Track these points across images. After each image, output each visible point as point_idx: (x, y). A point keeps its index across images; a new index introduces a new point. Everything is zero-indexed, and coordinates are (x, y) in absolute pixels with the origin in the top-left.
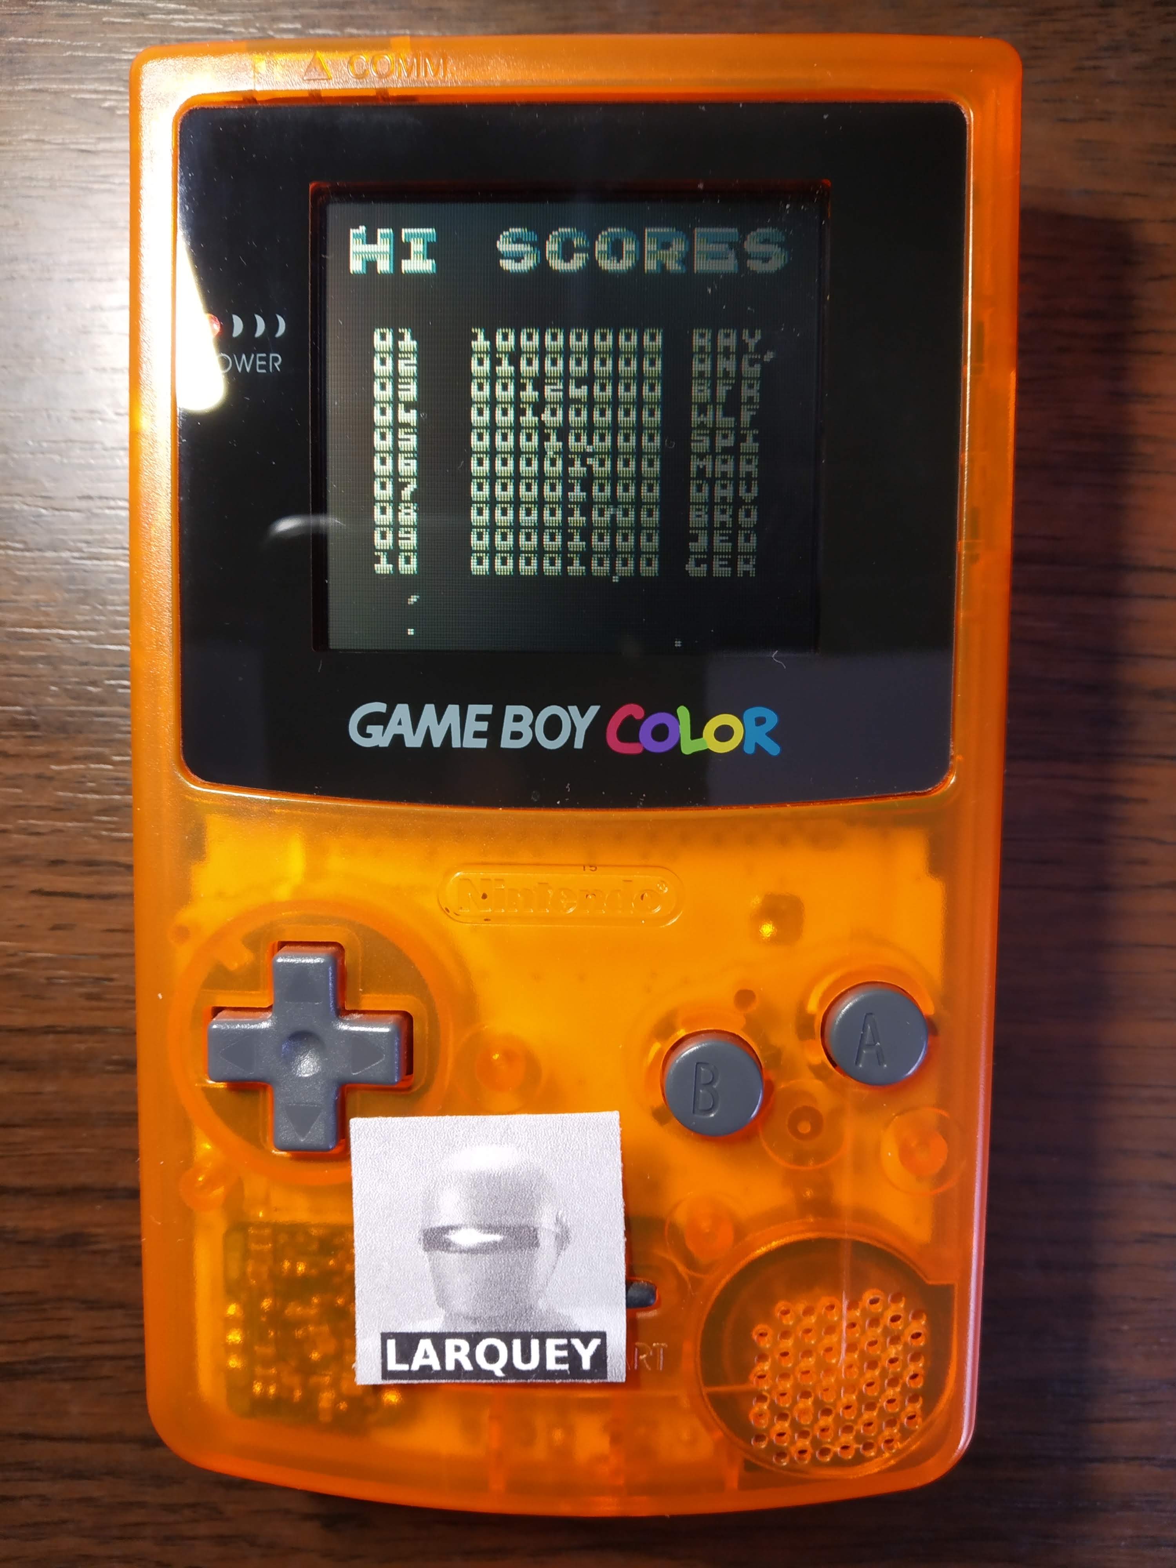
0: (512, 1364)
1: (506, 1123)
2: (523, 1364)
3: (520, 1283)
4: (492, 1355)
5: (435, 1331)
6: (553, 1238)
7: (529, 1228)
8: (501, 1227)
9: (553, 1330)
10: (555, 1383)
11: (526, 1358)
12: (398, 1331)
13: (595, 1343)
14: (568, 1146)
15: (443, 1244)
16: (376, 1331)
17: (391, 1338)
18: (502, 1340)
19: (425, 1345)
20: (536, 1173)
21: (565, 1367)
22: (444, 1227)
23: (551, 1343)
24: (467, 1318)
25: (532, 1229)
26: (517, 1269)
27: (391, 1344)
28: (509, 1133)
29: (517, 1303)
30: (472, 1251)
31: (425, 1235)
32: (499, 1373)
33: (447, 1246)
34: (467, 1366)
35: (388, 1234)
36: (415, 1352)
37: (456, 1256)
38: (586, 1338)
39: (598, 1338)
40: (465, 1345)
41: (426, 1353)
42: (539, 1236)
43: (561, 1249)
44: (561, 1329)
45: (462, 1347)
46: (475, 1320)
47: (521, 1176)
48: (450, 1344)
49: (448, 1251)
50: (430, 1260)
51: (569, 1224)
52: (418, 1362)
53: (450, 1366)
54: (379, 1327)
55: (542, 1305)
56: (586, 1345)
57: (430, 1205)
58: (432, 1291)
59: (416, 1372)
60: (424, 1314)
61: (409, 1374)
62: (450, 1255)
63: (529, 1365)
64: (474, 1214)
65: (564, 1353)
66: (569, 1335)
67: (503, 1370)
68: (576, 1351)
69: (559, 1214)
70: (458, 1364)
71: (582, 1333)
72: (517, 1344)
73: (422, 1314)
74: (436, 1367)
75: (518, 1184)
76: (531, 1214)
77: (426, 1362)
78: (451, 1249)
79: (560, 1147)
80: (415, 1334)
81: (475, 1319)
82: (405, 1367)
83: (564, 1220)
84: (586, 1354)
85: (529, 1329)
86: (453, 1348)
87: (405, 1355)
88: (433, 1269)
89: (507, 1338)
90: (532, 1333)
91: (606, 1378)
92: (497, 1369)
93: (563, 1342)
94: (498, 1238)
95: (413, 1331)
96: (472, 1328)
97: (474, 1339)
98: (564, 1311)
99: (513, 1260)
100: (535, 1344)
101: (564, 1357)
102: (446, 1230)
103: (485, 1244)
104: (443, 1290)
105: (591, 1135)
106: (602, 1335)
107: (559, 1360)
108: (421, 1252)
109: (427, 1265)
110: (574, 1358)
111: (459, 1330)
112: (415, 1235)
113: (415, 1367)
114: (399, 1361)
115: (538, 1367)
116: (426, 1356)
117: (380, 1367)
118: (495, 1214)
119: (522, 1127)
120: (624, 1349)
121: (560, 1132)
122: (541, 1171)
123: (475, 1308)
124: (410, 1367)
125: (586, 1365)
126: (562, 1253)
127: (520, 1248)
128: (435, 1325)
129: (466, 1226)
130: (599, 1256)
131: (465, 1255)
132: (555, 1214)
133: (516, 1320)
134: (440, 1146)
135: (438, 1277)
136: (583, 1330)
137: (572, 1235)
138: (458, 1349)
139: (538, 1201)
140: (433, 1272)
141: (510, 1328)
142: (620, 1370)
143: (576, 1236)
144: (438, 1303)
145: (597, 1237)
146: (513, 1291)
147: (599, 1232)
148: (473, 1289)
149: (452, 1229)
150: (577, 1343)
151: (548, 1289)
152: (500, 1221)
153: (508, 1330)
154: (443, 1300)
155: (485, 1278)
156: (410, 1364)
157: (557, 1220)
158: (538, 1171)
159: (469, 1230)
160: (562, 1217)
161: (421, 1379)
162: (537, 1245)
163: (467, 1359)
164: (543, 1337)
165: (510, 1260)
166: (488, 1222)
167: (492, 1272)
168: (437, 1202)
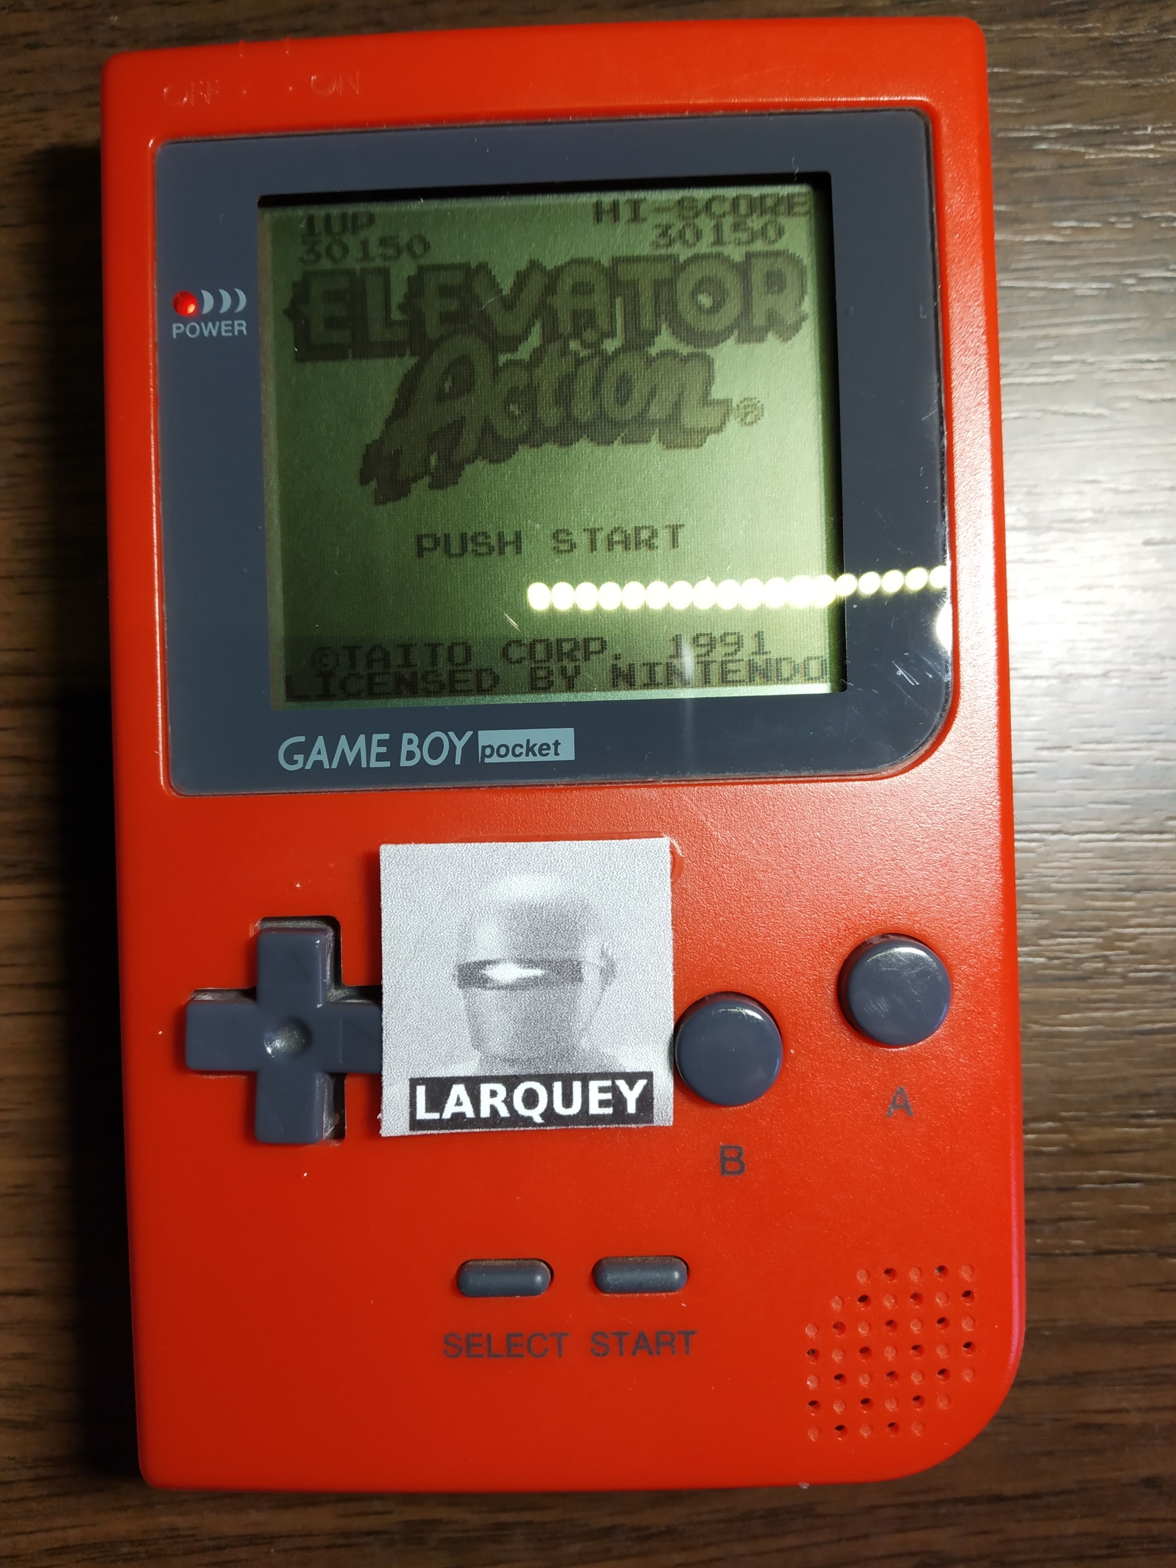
0: (553, 1109)
1: (550, 850)
2: (564, 1109)
3: (562, 1021)
4: (531, 1099)
5: (469, 1075)
6: (598, 972)
7: (572, 961)
8: (542, 961)
9: (597, 1071)
10: (597, 1128)
11: (567, 1101)
12: (428, 1076)
13: (641, 1084)
14: (615, 874)
15: (480, 980)
16: (405, 1076)
17: (421, 1084)
18: (542, 1084)
19: (458, 1090)
20: (581, 903)
21: (609, 1111)
22: (481, 962)
23: (594, 1086)
24: (505, 1060)
25: (575, 963)
26: (559, 1005)
27: (421, 1090)
28: (553, 861)
29: (558, 1043)
30: (512, 987)
31: (460, 971)
32: (538, 1120)
33: (484, 982)
34: (504, 1112)
35: (420, 970)
36: (448, 1098)
37: (494, 993)
38: (631, 1079)
39: (644, 1079)
40: (501, 1089)
41: (458, 1099)
42: (583, 970)
43: (606, 984)
44: (605, 1070)
45: (498, 1091)
46: (513, 1062)
47: (565, 907)
48: (485, 1089)
49: (484, 987)
50: (465, 998)
51: (615, 957)
52: (450, 1110)
53: (485, 1113)
54: (408, 1071)
55: (584, 1043)
56: (631, 1086)
57: (466, 938)
58: (467, 1032)
59: (448, 1120)
60: (458, 1056)
61: (439, 1124)
62: (488, 992)
63: (570, 1109)
64: (514, 948)
65: (608, 1096)
67: (542, 1115)
68: (621, 1093)
69: (605, 947)
70: (494, 1110)
71: (628, 1073)
72: (558, 1087)
73: (455, 1057)
74: (470, 1114)
75: (562, 915)
76: (575, 948)
77: (458, 1109)
78: (488, 985)
79: (606, 876)
80: (447, 1078)
81: (512, 1059)
82: (435, 1116)
83: (610, 953)
84: (631, 1096)
85: (570, 1070)
86: (489, 1093)
87: (436, 1101)
88: (468, 1009)
89: (547, 1081)
90: (573, 1074)
91: (652, 1122)
92: (536, 1114)
93: (608, 1083)
94: (538, 972)
96: (510, 1071)
99: (554, 996)
100: (577, 1086)
101: (608, 1101)
102: (482, 964)
103: (525, 979)
104: (479, 1031)
105: (640, 863)
106: (649, 1076)
107: (603, 1104)
109: (463, 1003)
110: (619, 1101)
111: (495, 1073)
113: (447, 1115)
114: (428, 1110)
115: (580, 1111)
116: (459, 1103)
117: (408, 1116)
118: (535, 948)
119: (567, 854)
120: (674, 1091)
121: (607, 860)
122: (586, 901)
123: (513, 1049)
124: (441, 1115)
125: (631, 1108)
126: (607, 988)
127: (563, 983)
128: (470, 1068)
129: (505, 960)
130: (646, 991)
131: (503, 992)
132: (600, 947)
133: (557, 1062)
134: (477, 875)
135: (473, 1016)
137: (618, 969)
138: (493, 1094)
139: (582, 933)
140: (468, 1011)
141: (551, 1069)
142: (667, 1113)
143: (621, 971)
144: (473, 1045)
145: (644, 970)
146: (554, 1030)
147: (647, 965)
148: (511, 1029)
149: (489, 964)
150: (622, 1084)
151: (591, 1027)
152: (541, 955)
153: (549, 1072)
154: (478, 1040)
155: (523, 1016)
156: (441, 1112)
157: (602, 954)
158: (582, 901)
159: (508, 964)
160: (607, 950)
161: (453, 1129)
162: (581, 980)
163: (503, 1105)
165: (552, 996)
166: (529, 956)
167: (533, 1009)
168: (474, 935)
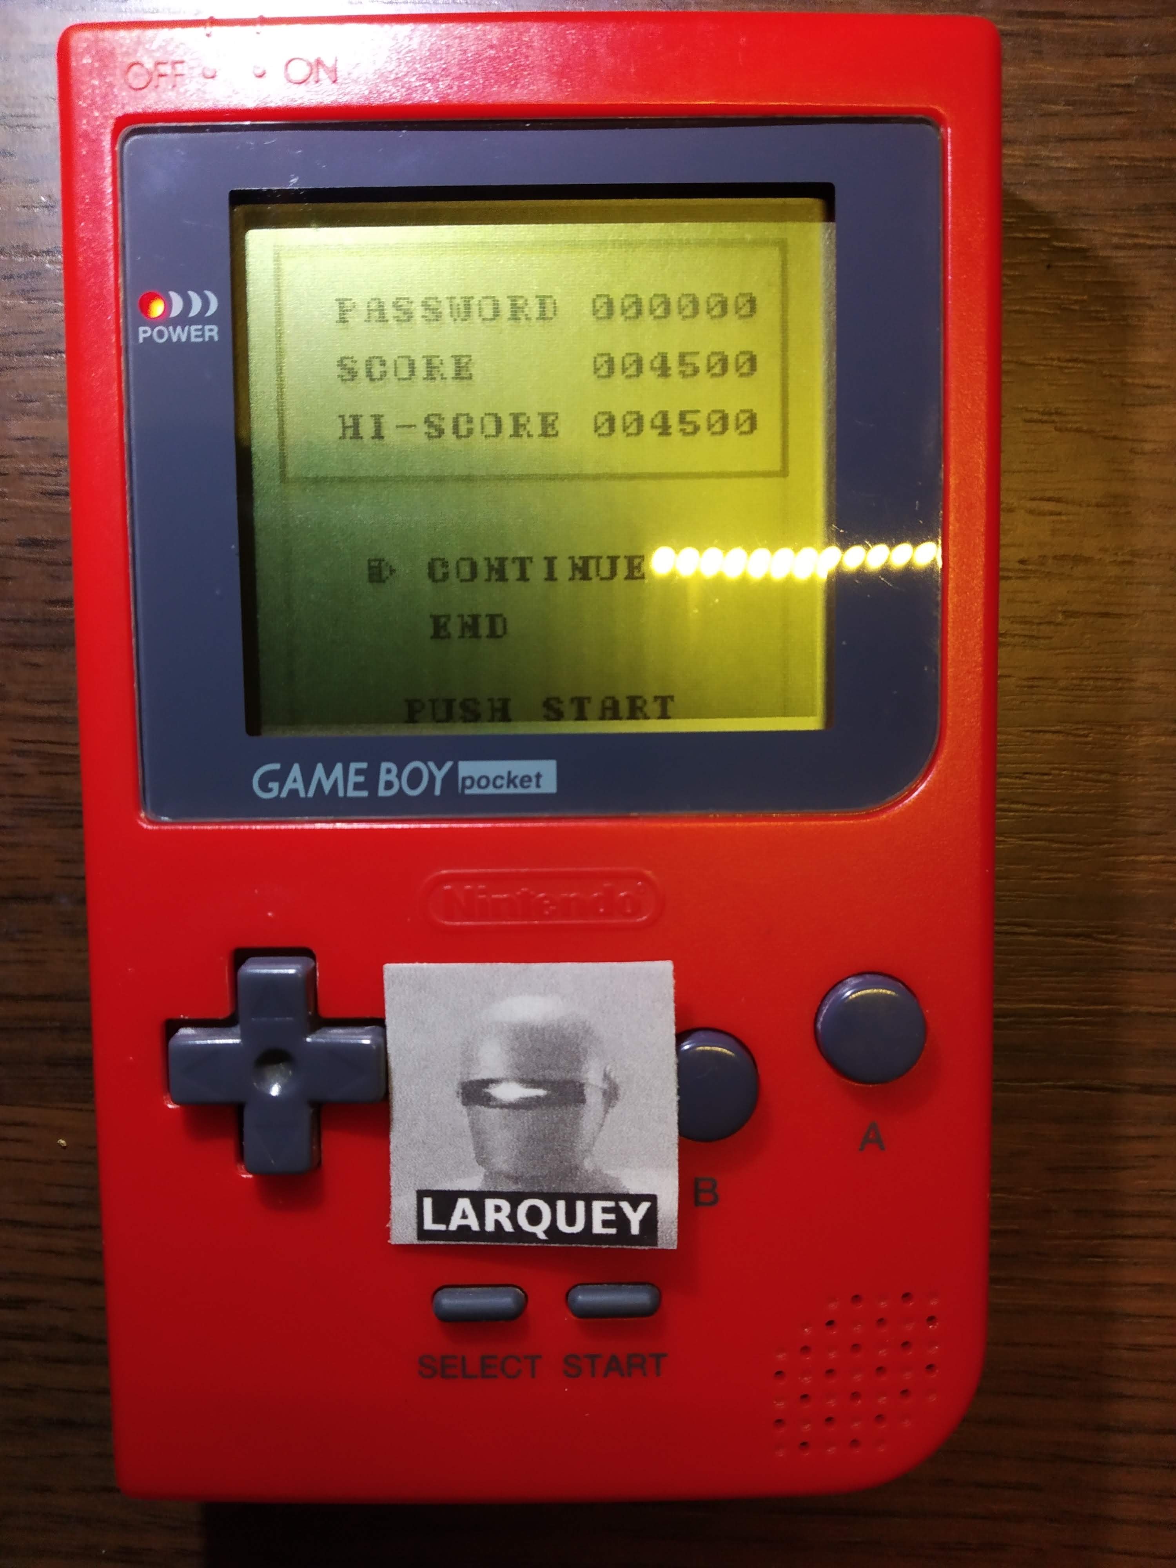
0: (557, 1228)
1: (551, 972)
2: (568, 1227)
3: (565, 1141)
4: (534, 1216)
5: (474, 1190)
6: (600, 1094)
7: (574, 1083)
8: (544, 1081)
9: (600, 1192)
10: (601, 1248)
11: (571, 1219)
12: (435, 1189)
13: (644, 1206)
14: (617, 997)
15: (483, 1098)
16: (411, 1188)
17: (427, 1196)
18: (546, 1201)
19: (464, 1204)
20: (583, 1025)
21: (613, 1231)
22: (484, 1080)
23: (597, 1206)
24: (508, 1177)
25: (577, 1084)
26: (562, 1126)
27: (428, 1202)
28: (554, 982)
29: (561, 1163)
30: (514, 1106)
31: (464, 1088)
33: (488, 1101)
34: (508, 1227)
35: (424, 1086)
36: (453, 1211)
37: (497, 1111)
38: (635, 1200)
39: (648, 1201)
40: (506, 1206)
41: (464, 1212)
42: (585, 1092)
43: (609, 1106)
44: (609, 1191)
45: (502, 1207)
46: (516, 1180)
47: (566, 1028)
48: (490, 1204)
49: (488, 1106)
50: (469, 1115)
52: (456, 1222)
53: (490, 1227)
54: (415, 1184)
55: (588, 1165)
56: (635, 1208)
57: (469, 1058)
58: (471, 1148)
59: (453, 1232)
60: (463, 1171)
61: (446, 1235)
62: (491, 1110)
63: (573, 1228)
64: (516, 1067)
65: (612, 1217)
66: (618, 1197)
67: (545, 1232)
68: (624, 1215)
69: (608, 1069)
70: (498, 1223)
72: (561, 1205)
73: (460, 1172)
74: (475, 1227)
75: (563, 1037)
76: (578, 1069)
77: (464, 1222)
78: (491, 1103)
79: (608, 998)
80: (452, 1192)
81: (517, 1178)
82: (442, 1227)
83: (612, 1076)
84: (635, 1217)
85: (574, 1190)
86: (493, 1208)
87: (442, 1214)
88: (473, 1125)
90: (577, 1194)
91: (656, 1244)
92: (539, 1231)
93: (611, 1204)
94: (541, 1092)
95: (451, 1189)
96: (513, 1188)
97: (515, 1199)
98: (611, 1173)
99: (557, 1116)
100: (580, 1206)
101: (611, 1221)
102: (487, 1083)
103: (527, 1098)
104: (483, 1148)
105: (642, 986)
106: (652, 1199)
107: (606, 1224)
108: (459, 1105)
109: (466, 1121)
110: (622, 1222)
111: (499, 1189)
112: (452, 1088)
113: (453, 1227)
114: (435, 1221)
115: (583, 1230)
116: (464, 1216)
117: (415, 1226)
118: (538, 1068)
119: (568, 976)
120: (676, 1214)
121: (608, 981)
122: (588, 1023)
123: (516, 1167)
124: (447, 1227)
125: (635, 1230)
126: (610, 1110)
127: (565, 1104)
128: (475, 1183)
129: (506, 1080)
130: (649, 1115)
131: (506, 1110)
132: (603, 1069)
133: (560, 1181)
134: (479, 996)
135: (477, 1133)
136: (632, 1192)
137: (621, 1092)
138: (498, 1209)
139: (585, 1056)
140: (473, 1127)
141: (554, 1188)
142: (671, 1236)
143: (625, 1094)
144: (477, 1161)
145: (648, 1094)
146: (557, 1150)
147: (650, 1089)
148: (515, 1147)
149: (492, 1083)
150: (625, 1206)
151: (594, 1149)
152: (543, 1076)
153: (552, 1191)
154: (482, 1157)
155: (527, 1135)
156: (447, 1222)
158: (584, 1023)
159: (510, 1084)
160: (610, 1072)
161: (459, 1241)
162: (583, 1101)
163: (507, 1220)
164: (589, 1199)
165: (554, 1116)
166: (530, 1077)
167: (535, 1129)
168: (476, 1054)
